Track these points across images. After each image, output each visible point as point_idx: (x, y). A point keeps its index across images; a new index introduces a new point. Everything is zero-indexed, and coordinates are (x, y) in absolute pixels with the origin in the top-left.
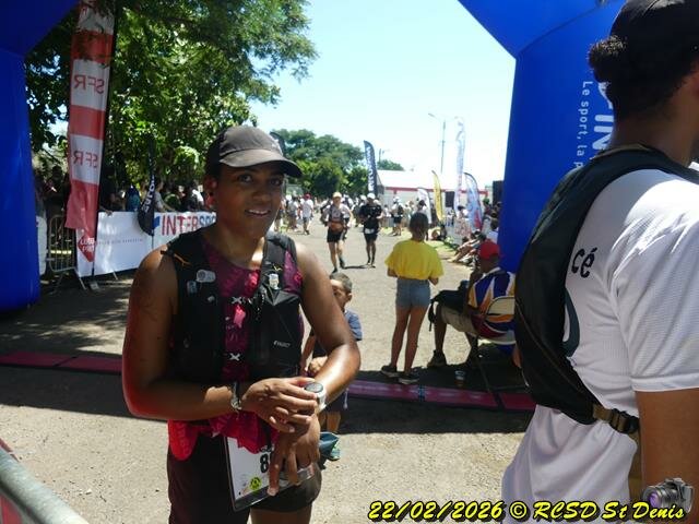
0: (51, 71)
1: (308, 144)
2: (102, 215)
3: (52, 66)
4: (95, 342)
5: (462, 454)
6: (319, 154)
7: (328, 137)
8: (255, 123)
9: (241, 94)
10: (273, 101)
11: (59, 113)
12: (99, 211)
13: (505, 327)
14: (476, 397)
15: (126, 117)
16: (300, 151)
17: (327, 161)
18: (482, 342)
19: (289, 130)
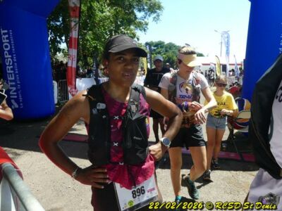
0: (58, 23)
1: (162, 47)
2: (77, 80)
3: (59, 21)
4: (75, 130)
5: (223, 180)
6: (166, 51)
7: (170, 43)
8: (138, 39)
9: (132, 27)
10: (145, 30)
11: (62, 40)
12: (76, 78)
13: (245, 124)
14: (232, 155)
15: (88, 40)
16: (159, 50)
17: (170, 54)
18: (235, 131)
19: (154, 41)
